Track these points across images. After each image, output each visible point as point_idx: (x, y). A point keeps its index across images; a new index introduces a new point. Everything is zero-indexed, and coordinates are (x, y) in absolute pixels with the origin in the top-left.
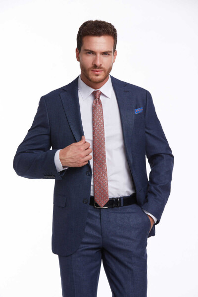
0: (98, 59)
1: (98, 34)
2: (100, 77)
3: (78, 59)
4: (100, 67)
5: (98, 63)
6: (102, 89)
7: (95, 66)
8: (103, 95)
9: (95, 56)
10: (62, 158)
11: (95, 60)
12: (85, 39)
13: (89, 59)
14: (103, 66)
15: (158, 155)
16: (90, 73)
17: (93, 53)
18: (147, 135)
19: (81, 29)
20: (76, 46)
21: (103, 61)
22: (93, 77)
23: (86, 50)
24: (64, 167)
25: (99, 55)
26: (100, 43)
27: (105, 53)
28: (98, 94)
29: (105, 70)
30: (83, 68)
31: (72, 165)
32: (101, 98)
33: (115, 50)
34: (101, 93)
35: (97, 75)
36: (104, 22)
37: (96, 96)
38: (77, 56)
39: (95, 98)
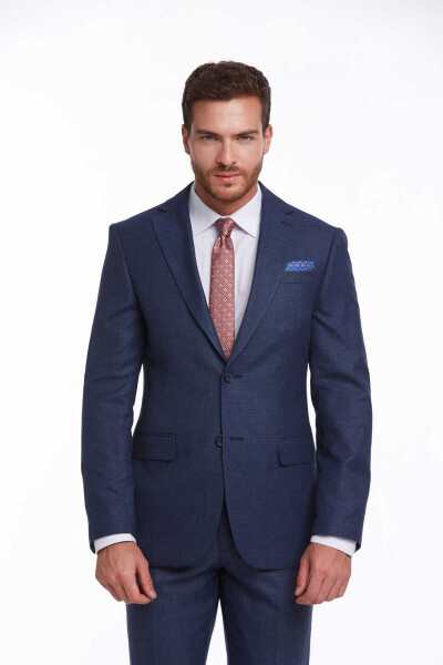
0: (228, 149)
1: (225, 97)
2: (235, 189)
3: (188, 151)
4: (233, 168)
5: (228, 160)
6: (237, 217)
7: (222, 167)
8: (240, 229)
9: (220, 145)
11: (222, 152)
12: (198, 107)
13: (209, 151)
14: (239, 164)
16: (213, 180)
19: (188, 85)
21: (238, 154)
22: (218, 187)
23: (199, 132)
25: (228, 141)
26: (231, 115)
27: (242, 136)
28: (226, 227)
29: (244, 173)
30: (196, 168)
32: (235, 235)
34: (235, 225)
35: (229, 185)
37: (222, 229)
38: (185, 142)
39: (220, 234)
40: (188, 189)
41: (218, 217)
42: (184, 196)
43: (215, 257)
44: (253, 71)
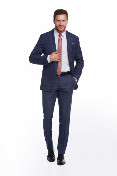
1: (61, 14)
3: (54, 24)
5: (61, 24)
7: (60, 25)
10: (51, 58)
12: (56, 16)
13: (58, 23)
14: (63, 25)
15: (79, 60)
16: (59, 28)
17: (59, 21)
18: (76, 52)
19: (55, 13)
20: (53, 19)
21: (63, 23)
22: (59, 29)
23: (56, 20)
25: (61, 21)
26: (61, 17)
27: (63, 21)
29: (64, 27)
30: (56, 26)
31: (53, 61)
32: (62, 37)
33: (67, 19)
34: (62, 35)
35: (61, 29)
36: (63, 10)
37: (60, 36)
38: (54, 22)
41: (59, 34)
42: (53, 30)
43: (59, 40)
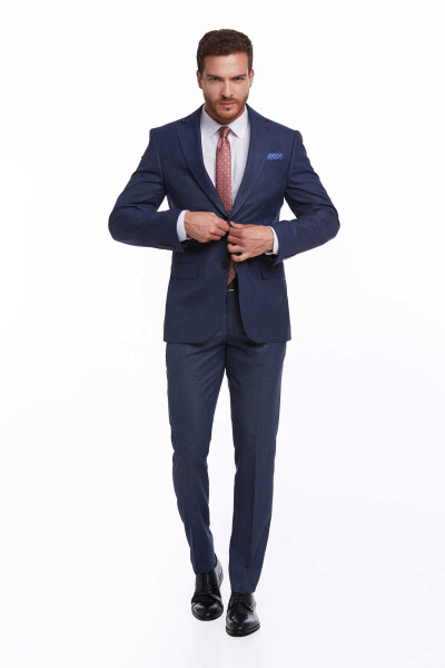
0: (228, 87)
1: (225, 53)
2: (232, 112)
3: (201, 87)
4: (231, 99)
5: (228, 93)
6: (232, 126)
7: (224, 98)
8: (234, 134)
9: (222, 84)
11: (224, 89)
12: (208, 60)
13: (216, 89)
14: (234, 96)
16: (218, 106)
17: (218, 79)
19: (202, 43)
22: (222, 112)
23: (208, 76)
24: (188, 236)
25: (228, 82)
26: (228, 64)
27: (236, 79)
28: (226, 131)
29: (237, 102)
30: (207, 97)
32: (230, 137)
33: (250, 70)
34: (230, 130)
35: (228, 109)
37: (223, 133)
38: (199, 82)
39: (221, 136)
40: (200, 110)
41: (219, 126)
43: (219, 151)
44: (242, 35)
